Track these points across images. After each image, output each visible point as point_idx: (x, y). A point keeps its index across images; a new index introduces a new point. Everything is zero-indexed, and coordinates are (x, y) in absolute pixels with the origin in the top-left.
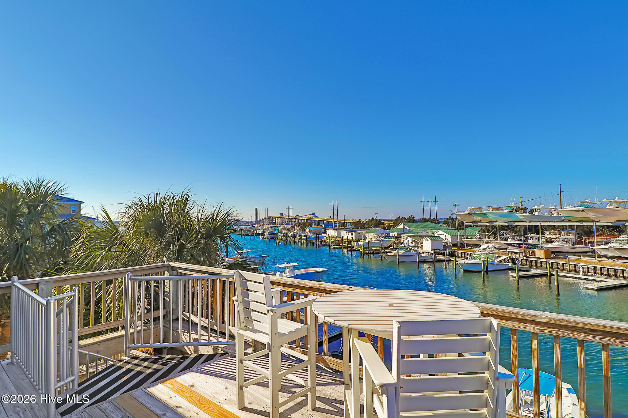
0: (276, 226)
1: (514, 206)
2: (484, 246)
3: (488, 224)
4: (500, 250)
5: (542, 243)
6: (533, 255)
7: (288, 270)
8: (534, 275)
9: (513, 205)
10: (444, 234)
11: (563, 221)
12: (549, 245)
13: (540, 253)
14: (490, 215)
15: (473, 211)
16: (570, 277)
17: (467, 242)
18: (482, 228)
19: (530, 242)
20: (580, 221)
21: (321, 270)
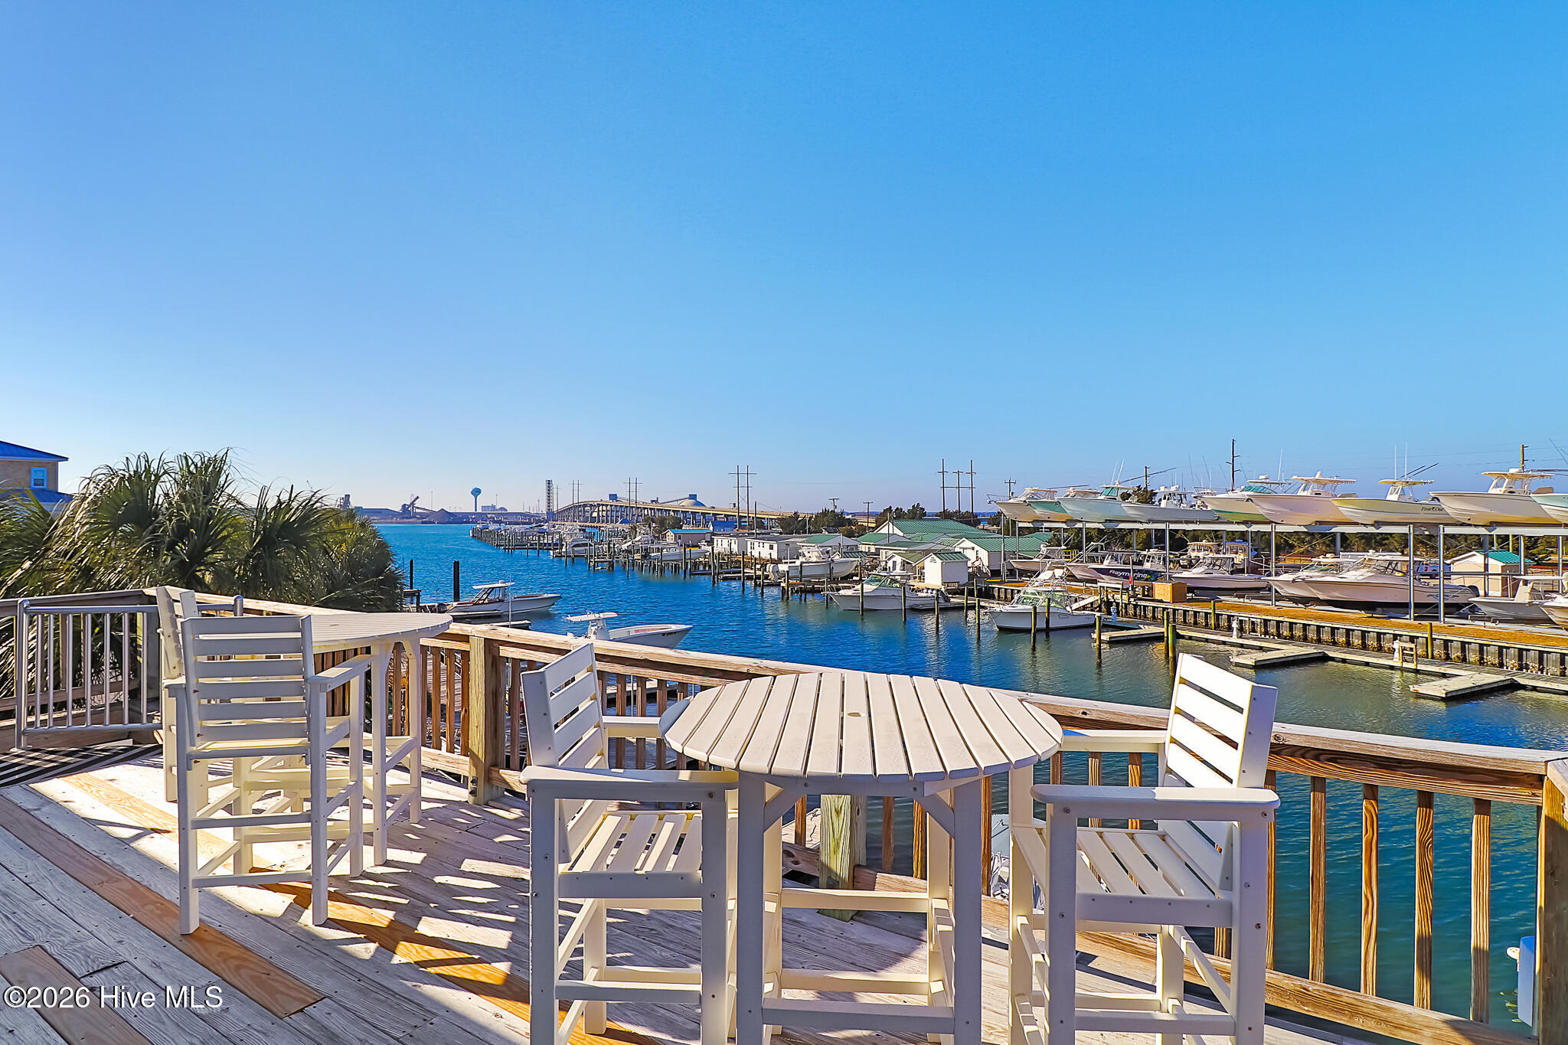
0: (598, 525)
1: (1119, 486)
2: (1046, 575)
3: (1064, 526)
4: (1087, 585)
5: (1170, 569)
6: (1150, 594)
7: (593, 628)
8: (1141, 637)
9: (1116, 486)
10: (973, 548)
11: (1218, 521)
12: (1185, 573)
13: (1163, 591)
14: (1068, 506)
15: (1035, 497)
16: (1214, 642)
17: (1020, 567)
18: (1055, 535)
19: (1147, 566)
20: (1245, 523)
21: (674, 627)
